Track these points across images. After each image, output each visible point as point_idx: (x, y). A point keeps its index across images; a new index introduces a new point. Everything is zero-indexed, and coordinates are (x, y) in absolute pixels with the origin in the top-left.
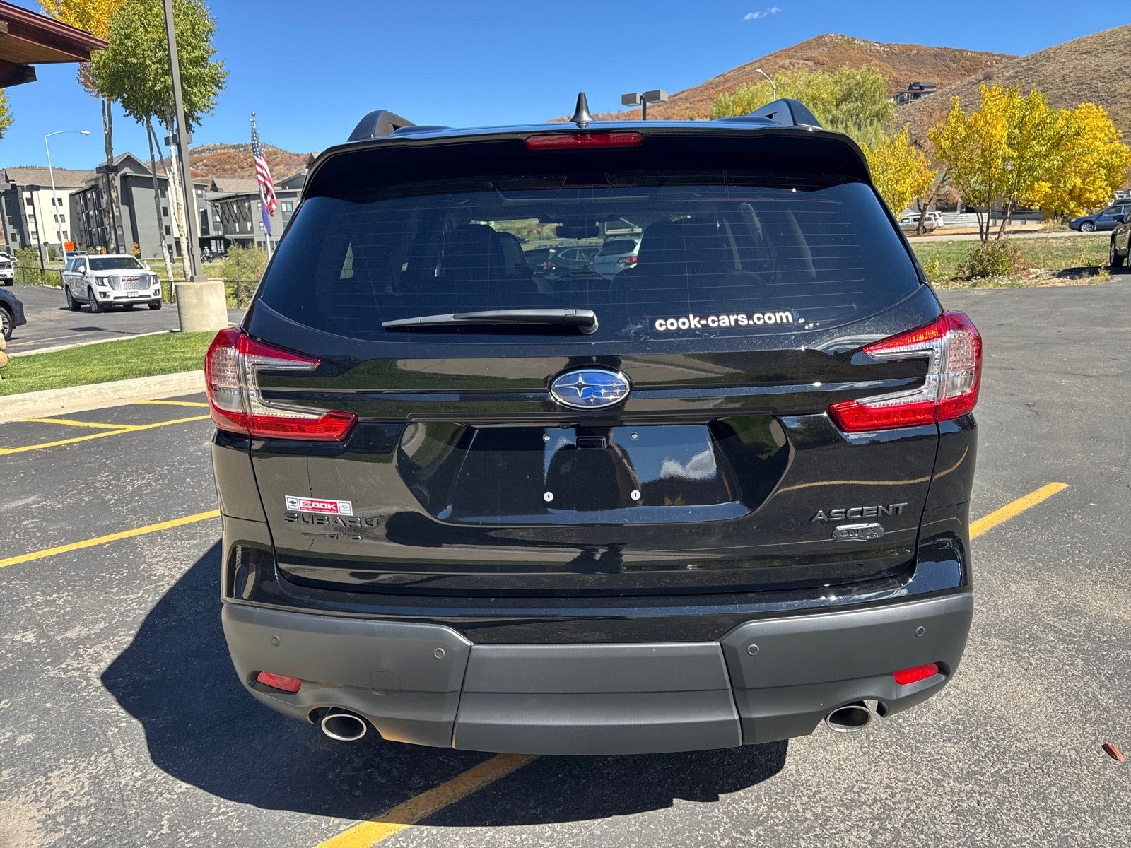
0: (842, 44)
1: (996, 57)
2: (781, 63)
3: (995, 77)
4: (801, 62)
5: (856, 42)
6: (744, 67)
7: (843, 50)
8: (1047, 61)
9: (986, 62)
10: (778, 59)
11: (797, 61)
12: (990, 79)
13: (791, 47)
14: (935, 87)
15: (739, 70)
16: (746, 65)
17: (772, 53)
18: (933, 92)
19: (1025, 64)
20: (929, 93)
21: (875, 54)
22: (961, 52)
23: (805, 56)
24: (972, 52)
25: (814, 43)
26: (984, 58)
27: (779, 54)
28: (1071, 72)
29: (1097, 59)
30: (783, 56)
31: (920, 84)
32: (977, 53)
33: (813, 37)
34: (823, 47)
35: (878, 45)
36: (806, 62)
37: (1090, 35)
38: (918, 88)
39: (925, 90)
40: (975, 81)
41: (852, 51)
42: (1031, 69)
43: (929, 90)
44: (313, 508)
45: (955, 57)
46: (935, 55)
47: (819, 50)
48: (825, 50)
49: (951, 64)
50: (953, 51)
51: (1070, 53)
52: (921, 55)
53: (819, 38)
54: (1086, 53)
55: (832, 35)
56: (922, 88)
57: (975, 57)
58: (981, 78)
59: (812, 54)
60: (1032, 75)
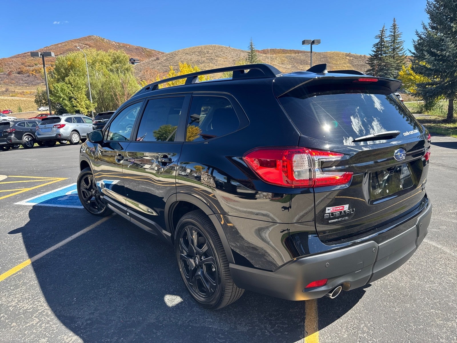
0: (100, 40)
1: (157, 52)
2: (75, 45)
3: (160, 59)
4: (84, 45)
5: (105, 40)
6: (58, 44)
7: (100, 43)
8: (176, 55)
9: (154, 53)
10: (73, 43)
11: (81, 45)
12: (159, 60)
13: (78, 38)
14: (139, 61)
15: (55, 45)
16: (59, 44)
17: (70, 40)
18: (138, 62)
19: (169, 55)
20: (137, 62)
21: (113, 45)
22: (145, 49)
23: (85, 43)
24: (149, 49)
25: (88, 38)
26: (153, 52)
27: (73, 41)
28: (184, 60)
29: (191, 57)
30: (75, 42)
31: (134, 59)
32: (150, 50)
33: (87, 36)
34: (92, 40)
35: (114, 42)
36: (86, 46)
37: (187, 48)
38: (133, 60)
39: (136, 61)
40: (154, 60)
41: (104, 43)
42: (171, 58)
43: (137, 61)
44: (336, 210)
45: (143, 50)
46: (136, 49)
47: (90, 41)
48: (93, 42)
49: (142, 53)
50: (142, 48)
51: (182, 53)
52: (131, 48)
53: (89, 36)
54: (187, 54)
55: (95, 36)
56: (134, 60)
57: (150, 51)
58: (155, 59)
59: (87, 42)
60: (172, 60)
